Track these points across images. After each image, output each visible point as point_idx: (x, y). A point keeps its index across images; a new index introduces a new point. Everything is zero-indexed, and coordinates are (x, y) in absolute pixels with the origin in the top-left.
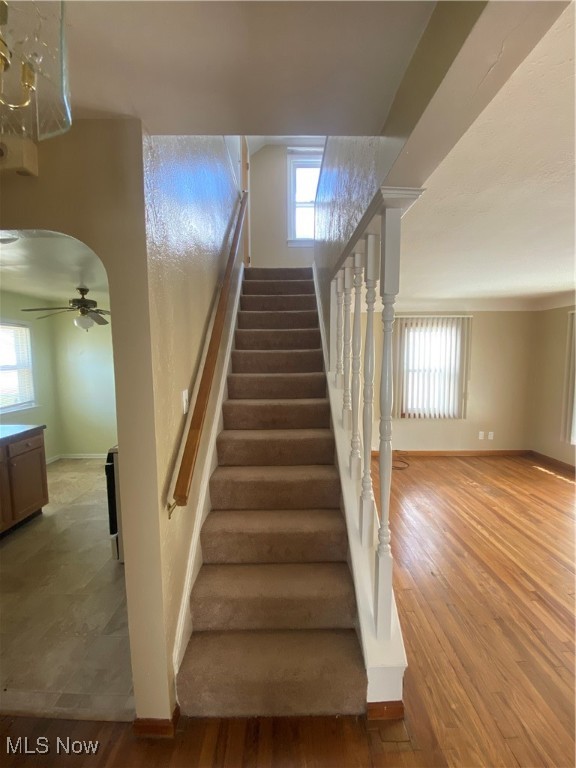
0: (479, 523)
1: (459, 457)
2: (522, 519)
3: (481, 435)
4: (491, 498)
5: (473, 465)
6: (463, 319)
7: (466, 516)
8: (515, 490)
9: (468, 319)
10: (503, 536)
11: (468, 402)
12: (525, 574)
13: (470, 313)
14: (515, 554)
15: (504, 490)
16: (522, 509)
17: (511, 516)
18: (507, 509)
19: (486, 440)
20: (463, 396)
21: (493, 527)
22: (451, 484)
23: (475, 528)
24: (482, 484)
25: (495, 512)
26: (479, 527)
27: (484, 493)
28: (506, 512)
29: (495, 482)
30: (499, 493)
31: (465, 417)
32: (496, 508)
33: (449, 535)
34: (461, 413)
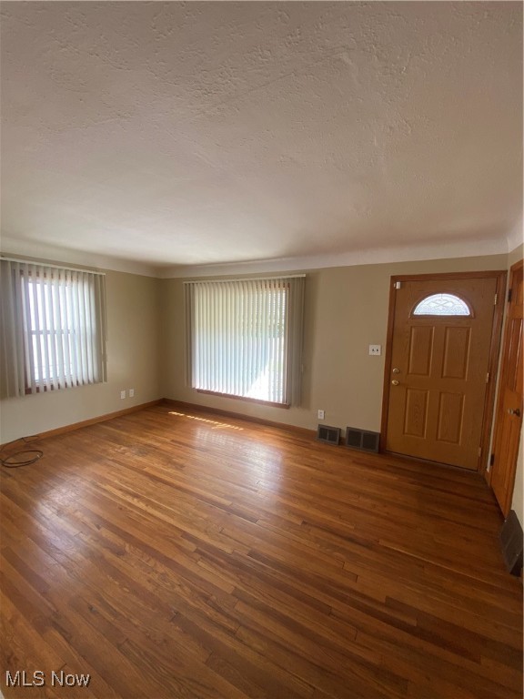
0: (135, 496)
1: (103, 423)
2: (169, 470)
3: (123, 393)
4: (140, 459)
5: (118, 427)
6: (95, 275)
7: (119, 494)
8: (159, 441)
9: (101, 276)
10: (159, 499)
11: (108, 363)
12: (185, 535)
13: (103, 270)
14: (171, 515)
15: (150, 446)
16: (169, 460)
17: (161, 471)
18: (156, 465)
19: (128, 397)
20: (101, 358)
21: (148, 494)
22: (98, 459)
23: (130, 504)
24: (130, 446)
25: (147, 474)
26: (135, 502)
27: (134, 457)
28: (156, 469)
29: (141, 439)
30: (146, 450)
31: (106, 380)
32: (146, 469)
33: (105, 533)
34: (102, 375)
